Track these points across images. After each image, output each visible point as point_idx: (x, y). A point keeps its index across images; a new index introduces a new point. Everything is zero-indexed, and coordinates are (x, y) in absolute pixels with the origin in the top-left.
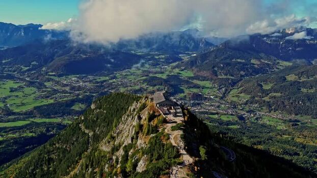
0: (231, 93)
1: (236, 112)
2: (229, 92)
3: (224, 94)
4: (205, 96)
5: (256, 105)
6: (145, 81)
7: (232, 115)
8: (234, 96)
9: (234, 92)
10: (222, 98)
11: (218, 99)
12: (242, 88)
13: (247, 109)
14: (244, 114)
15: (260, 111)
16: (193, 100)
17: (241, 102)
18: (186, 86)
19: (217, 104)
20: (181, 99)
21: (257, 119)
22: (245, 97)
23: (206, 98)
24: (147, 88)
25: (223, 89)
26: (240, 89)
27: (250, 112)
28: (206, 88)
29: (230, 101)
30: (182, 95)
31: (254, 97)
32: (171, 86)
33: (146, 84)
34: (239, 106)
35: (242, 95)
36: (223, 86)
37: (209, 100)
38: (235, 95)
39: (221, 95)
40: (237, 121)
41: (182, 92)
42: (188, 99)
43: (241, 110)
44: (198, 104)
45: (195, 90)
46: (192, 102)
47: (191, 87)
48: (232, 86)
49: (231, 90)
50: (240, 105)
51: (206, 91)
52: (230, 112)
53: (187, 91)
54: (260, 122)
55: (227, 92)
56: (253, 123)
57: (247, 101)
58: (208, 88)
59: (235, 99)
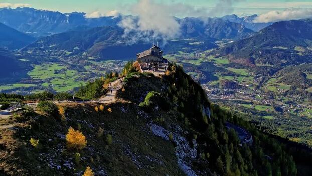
0: (269, 82)
1: (274, 103)
2: (267, 81)
3: (261, 83)
4: (239, 84)
5: (298, 96)
7: (268, 105)
8: (272, 86)
9: (273, 81)
10: (258, 87)
11: (253, 88)
12: (282, 77)
13: (287, 100)
14: (283, 105)
15: (301, 103)
16: (227, 87)
17: (279, 93)
18: (220, 74)
19: (252, 93)
20: (214, 87)
21: (297, 111)
22: (285, 87)
23: (240, 87)
25: (261, 78)
26: (279, 78)
27: (290, 103)
28: (242, 76)
29: (267, 91)
30: (215, 83)
31: (295, 88)
32: (203, 72)
34: (277, 97)
35: (282, 84)
36: (261, 75)
37: (243, 89)
38: (273, 84)
39: (258, 84)
40: (273, 112)
41: (216, 79)
42: (220, 87)
43: (279, 100)
44: (232, 93)
45: (229, 78)
46: (225, 90)
47: (225, 75)
48: (271, 75)
49: (269, 79)
50: (278, 95)
51: (241, 80)
52: (266, 102)
53: (221, 79)
54: (300, 114)
55: (265, 81)
56: (291, 114)
57: (287, 91)
58: (243, 76)
59: (273, 89)
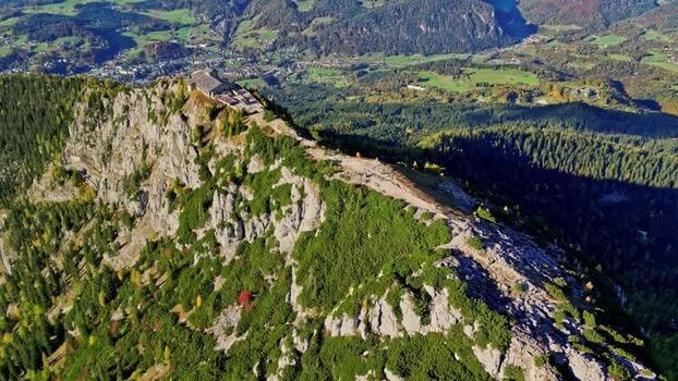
0: (240, 29)
1: (260, 70)
2: (236, 29)
3: (227, 33)
4: (187, 46)
5: (293, 49)
6: (18, 29)
7: (253, 77)
8: (246, 37)
9: (245, 26)
10: (223, 45)
11: (216, 49)
12: (258, 16)
13: (278, 60)
14: (275, 71)
15: (301, 59)
16: (164, 58)
17: (263, 48)
18: (136, 29)
19: (218, 60)
20: (135, 62)
21: (299, 76)
22: (269, 36)
23: (191, 51)
24: (33, 48)
25: (223, 24)
26: (255, 19)
27: (284, 64)
28: (185, 26)
29: (241, 50)
30: (133, 52)
31: (285, 33)
32: (96, 32)
33: (25, 37)
34: (262, 57)
35: (262, 31)
36: (220, 17)
37: (198, 55)
38: (248, 33)
39: (222, 39)
40: (265, 88)
41: (131, 44)
42: (150, 60)
43: (268, 63)
44: (178, 67)
45: (161, 36)
46: (161, 65)
47: (147, 30)
48: (239, 15)
49: (238, 23)
50: (264, 53)
51: (186, 34)
52: (247, 71)
53: (141, 41)
54: (306, 81)
55: (232, 30)
56: (293, 85)
57: (274, 43)
58: (188, 26)
59: (250, 42)
